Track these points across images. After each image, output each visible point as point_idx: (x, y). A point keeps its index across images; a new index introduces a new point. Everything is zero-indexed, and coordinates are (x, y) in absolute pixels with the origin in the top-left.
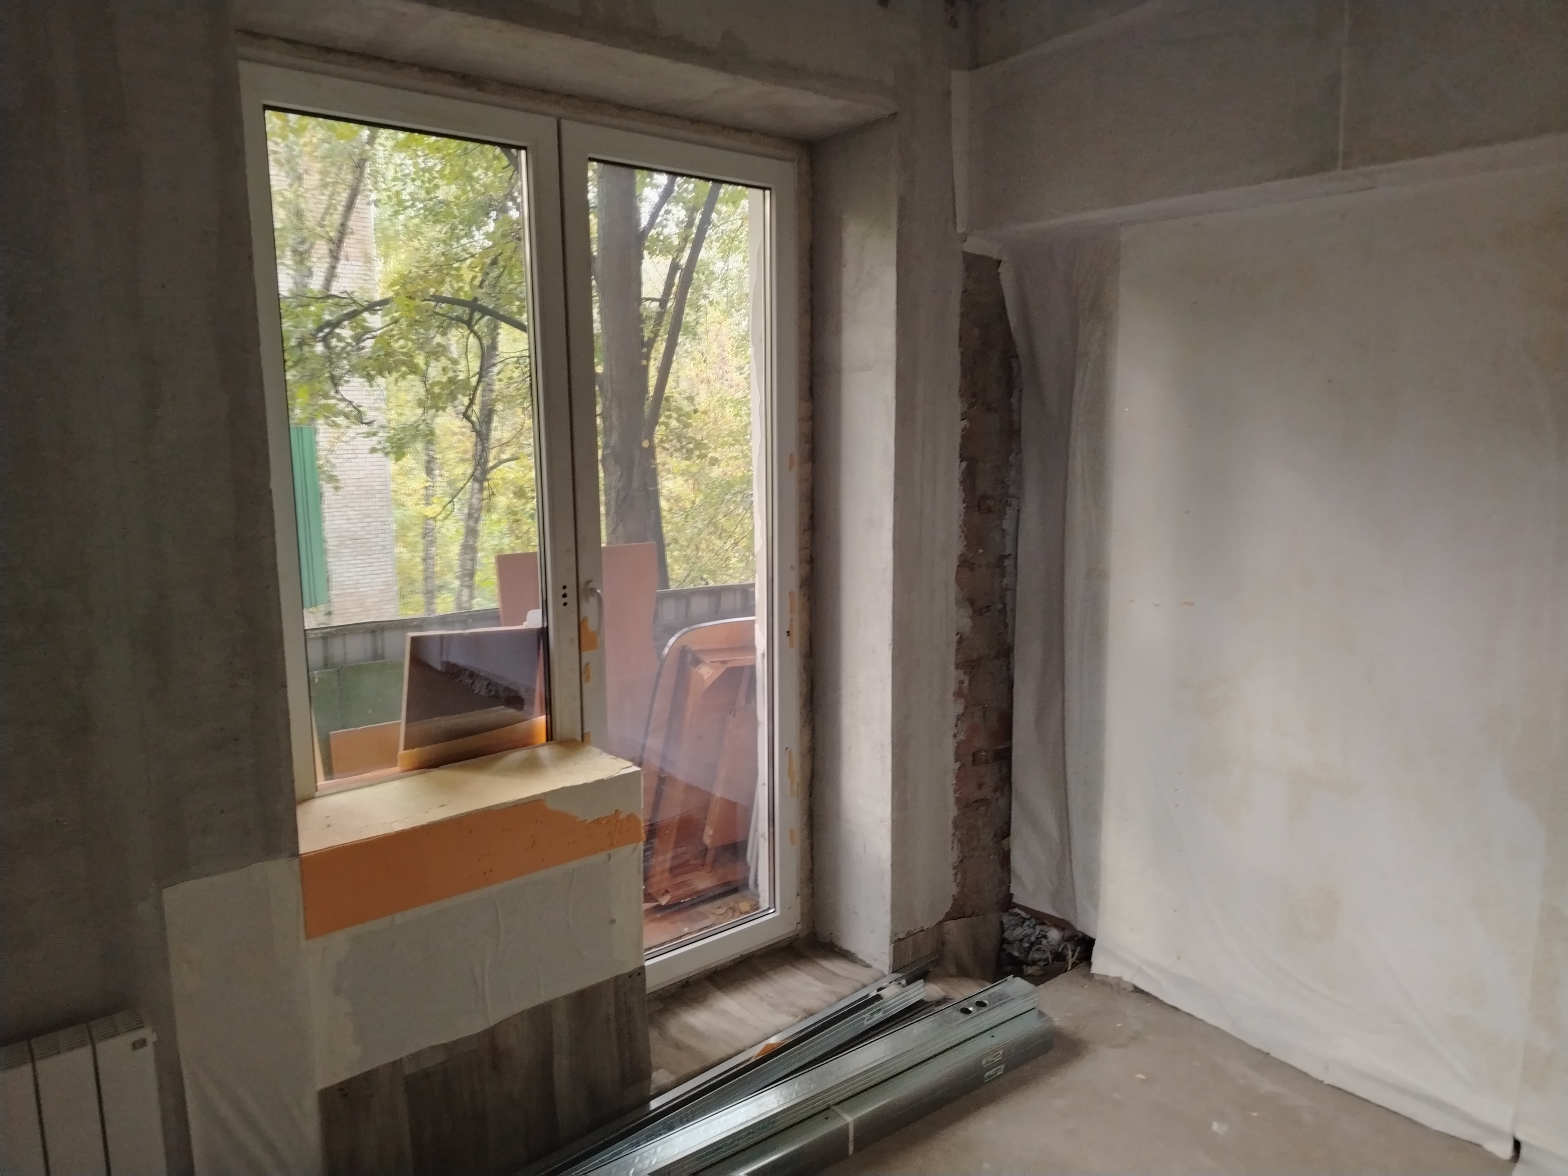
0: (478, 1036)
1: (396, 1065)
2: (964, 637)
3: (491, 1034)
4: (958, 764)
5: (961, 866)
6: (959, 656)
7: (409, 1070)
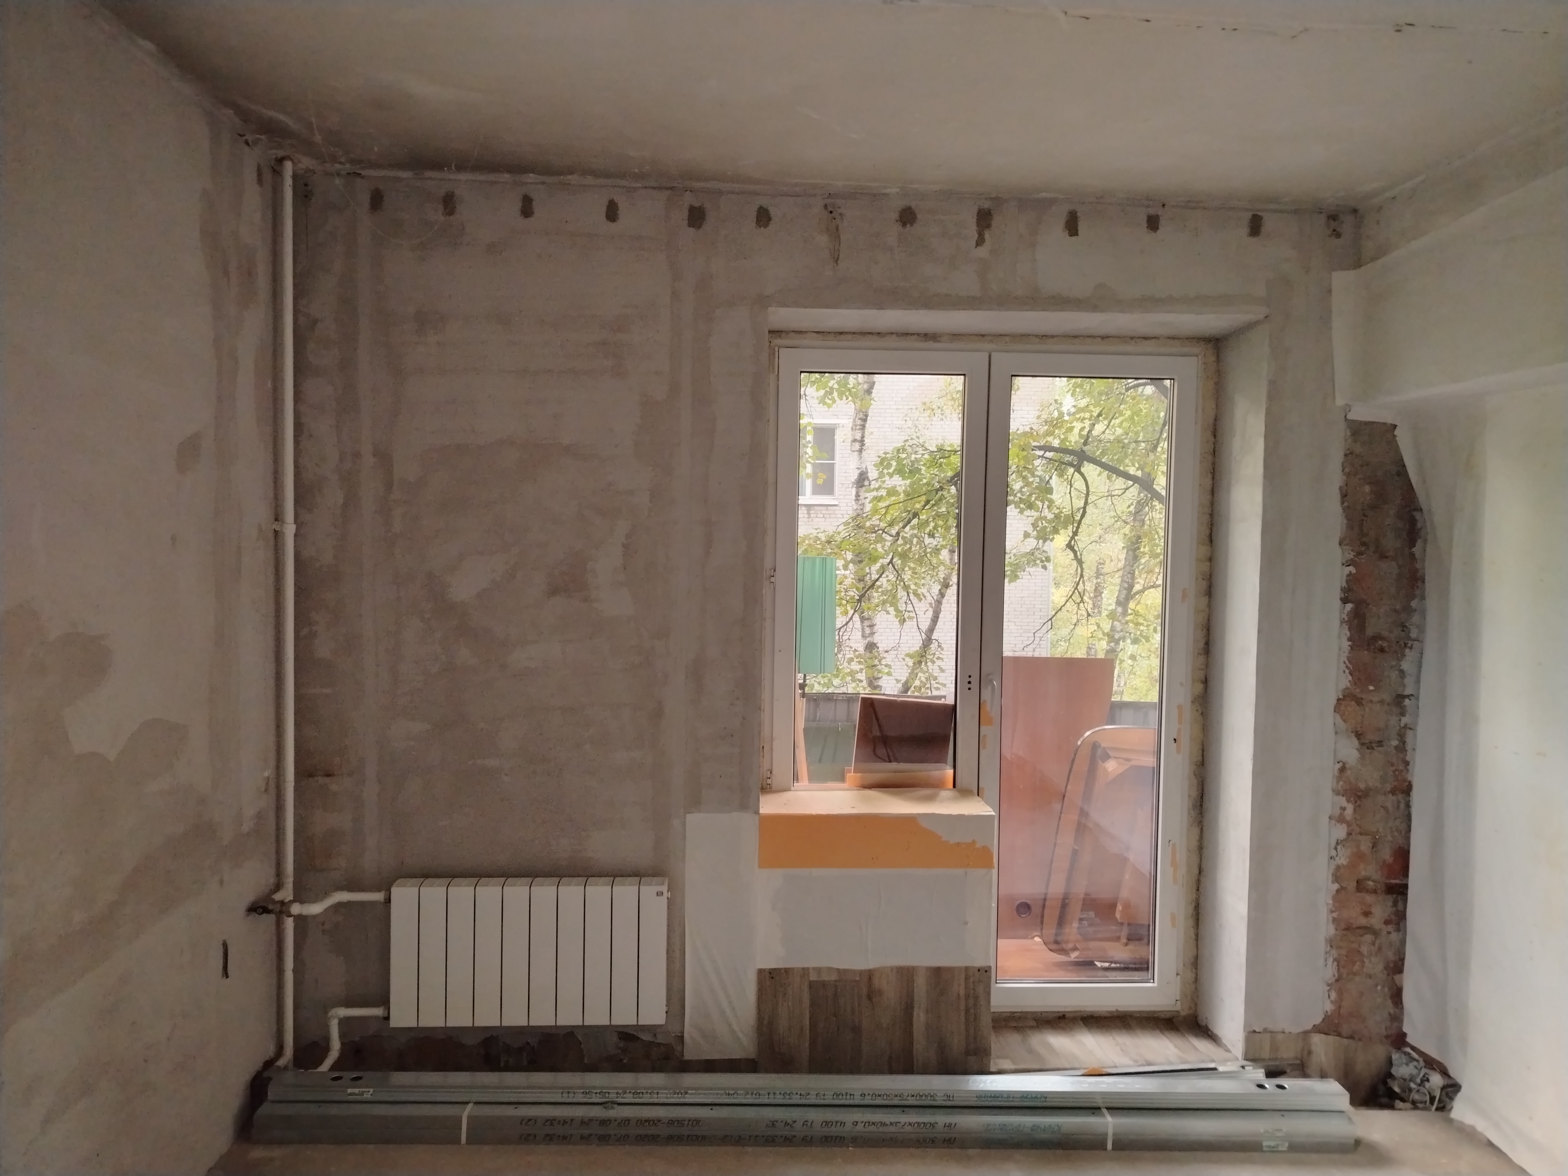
0: (861, 973)
1: (805, 971)
2: (1347, 766)
3: (870, 975)
4: (1336, 886)
5: (1338, 983)
6: (1341, 783)
7: (813, 977)
